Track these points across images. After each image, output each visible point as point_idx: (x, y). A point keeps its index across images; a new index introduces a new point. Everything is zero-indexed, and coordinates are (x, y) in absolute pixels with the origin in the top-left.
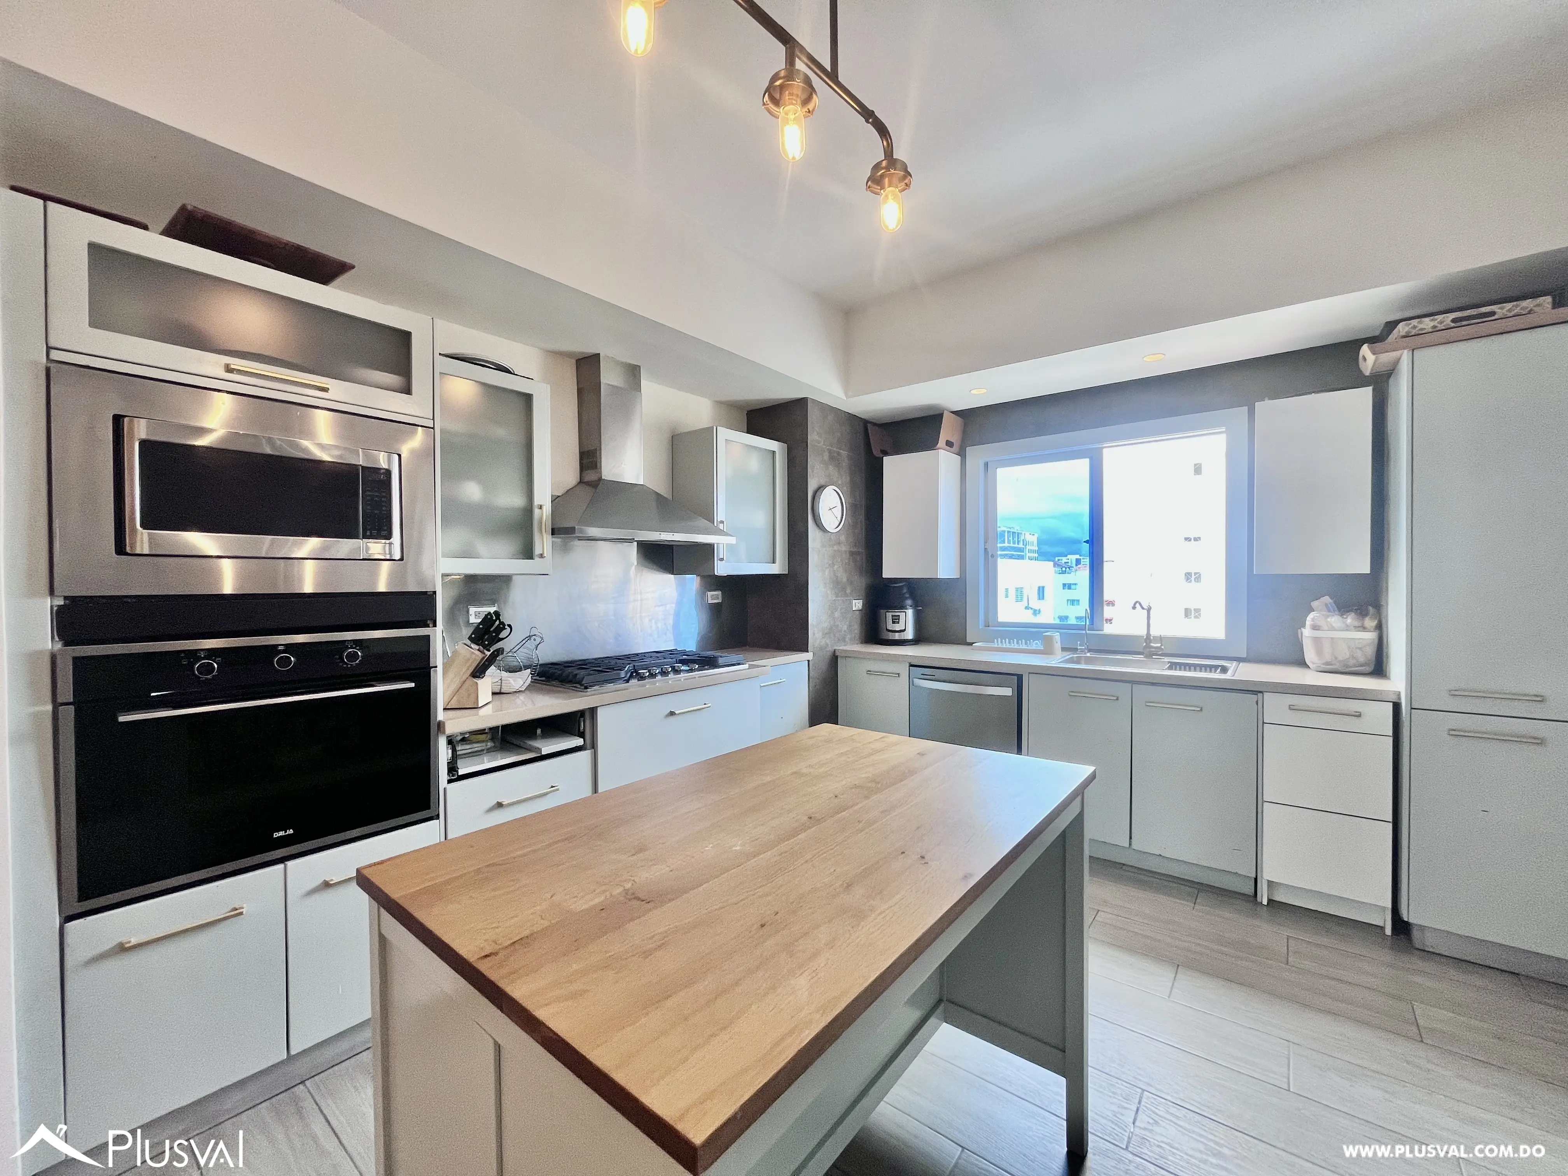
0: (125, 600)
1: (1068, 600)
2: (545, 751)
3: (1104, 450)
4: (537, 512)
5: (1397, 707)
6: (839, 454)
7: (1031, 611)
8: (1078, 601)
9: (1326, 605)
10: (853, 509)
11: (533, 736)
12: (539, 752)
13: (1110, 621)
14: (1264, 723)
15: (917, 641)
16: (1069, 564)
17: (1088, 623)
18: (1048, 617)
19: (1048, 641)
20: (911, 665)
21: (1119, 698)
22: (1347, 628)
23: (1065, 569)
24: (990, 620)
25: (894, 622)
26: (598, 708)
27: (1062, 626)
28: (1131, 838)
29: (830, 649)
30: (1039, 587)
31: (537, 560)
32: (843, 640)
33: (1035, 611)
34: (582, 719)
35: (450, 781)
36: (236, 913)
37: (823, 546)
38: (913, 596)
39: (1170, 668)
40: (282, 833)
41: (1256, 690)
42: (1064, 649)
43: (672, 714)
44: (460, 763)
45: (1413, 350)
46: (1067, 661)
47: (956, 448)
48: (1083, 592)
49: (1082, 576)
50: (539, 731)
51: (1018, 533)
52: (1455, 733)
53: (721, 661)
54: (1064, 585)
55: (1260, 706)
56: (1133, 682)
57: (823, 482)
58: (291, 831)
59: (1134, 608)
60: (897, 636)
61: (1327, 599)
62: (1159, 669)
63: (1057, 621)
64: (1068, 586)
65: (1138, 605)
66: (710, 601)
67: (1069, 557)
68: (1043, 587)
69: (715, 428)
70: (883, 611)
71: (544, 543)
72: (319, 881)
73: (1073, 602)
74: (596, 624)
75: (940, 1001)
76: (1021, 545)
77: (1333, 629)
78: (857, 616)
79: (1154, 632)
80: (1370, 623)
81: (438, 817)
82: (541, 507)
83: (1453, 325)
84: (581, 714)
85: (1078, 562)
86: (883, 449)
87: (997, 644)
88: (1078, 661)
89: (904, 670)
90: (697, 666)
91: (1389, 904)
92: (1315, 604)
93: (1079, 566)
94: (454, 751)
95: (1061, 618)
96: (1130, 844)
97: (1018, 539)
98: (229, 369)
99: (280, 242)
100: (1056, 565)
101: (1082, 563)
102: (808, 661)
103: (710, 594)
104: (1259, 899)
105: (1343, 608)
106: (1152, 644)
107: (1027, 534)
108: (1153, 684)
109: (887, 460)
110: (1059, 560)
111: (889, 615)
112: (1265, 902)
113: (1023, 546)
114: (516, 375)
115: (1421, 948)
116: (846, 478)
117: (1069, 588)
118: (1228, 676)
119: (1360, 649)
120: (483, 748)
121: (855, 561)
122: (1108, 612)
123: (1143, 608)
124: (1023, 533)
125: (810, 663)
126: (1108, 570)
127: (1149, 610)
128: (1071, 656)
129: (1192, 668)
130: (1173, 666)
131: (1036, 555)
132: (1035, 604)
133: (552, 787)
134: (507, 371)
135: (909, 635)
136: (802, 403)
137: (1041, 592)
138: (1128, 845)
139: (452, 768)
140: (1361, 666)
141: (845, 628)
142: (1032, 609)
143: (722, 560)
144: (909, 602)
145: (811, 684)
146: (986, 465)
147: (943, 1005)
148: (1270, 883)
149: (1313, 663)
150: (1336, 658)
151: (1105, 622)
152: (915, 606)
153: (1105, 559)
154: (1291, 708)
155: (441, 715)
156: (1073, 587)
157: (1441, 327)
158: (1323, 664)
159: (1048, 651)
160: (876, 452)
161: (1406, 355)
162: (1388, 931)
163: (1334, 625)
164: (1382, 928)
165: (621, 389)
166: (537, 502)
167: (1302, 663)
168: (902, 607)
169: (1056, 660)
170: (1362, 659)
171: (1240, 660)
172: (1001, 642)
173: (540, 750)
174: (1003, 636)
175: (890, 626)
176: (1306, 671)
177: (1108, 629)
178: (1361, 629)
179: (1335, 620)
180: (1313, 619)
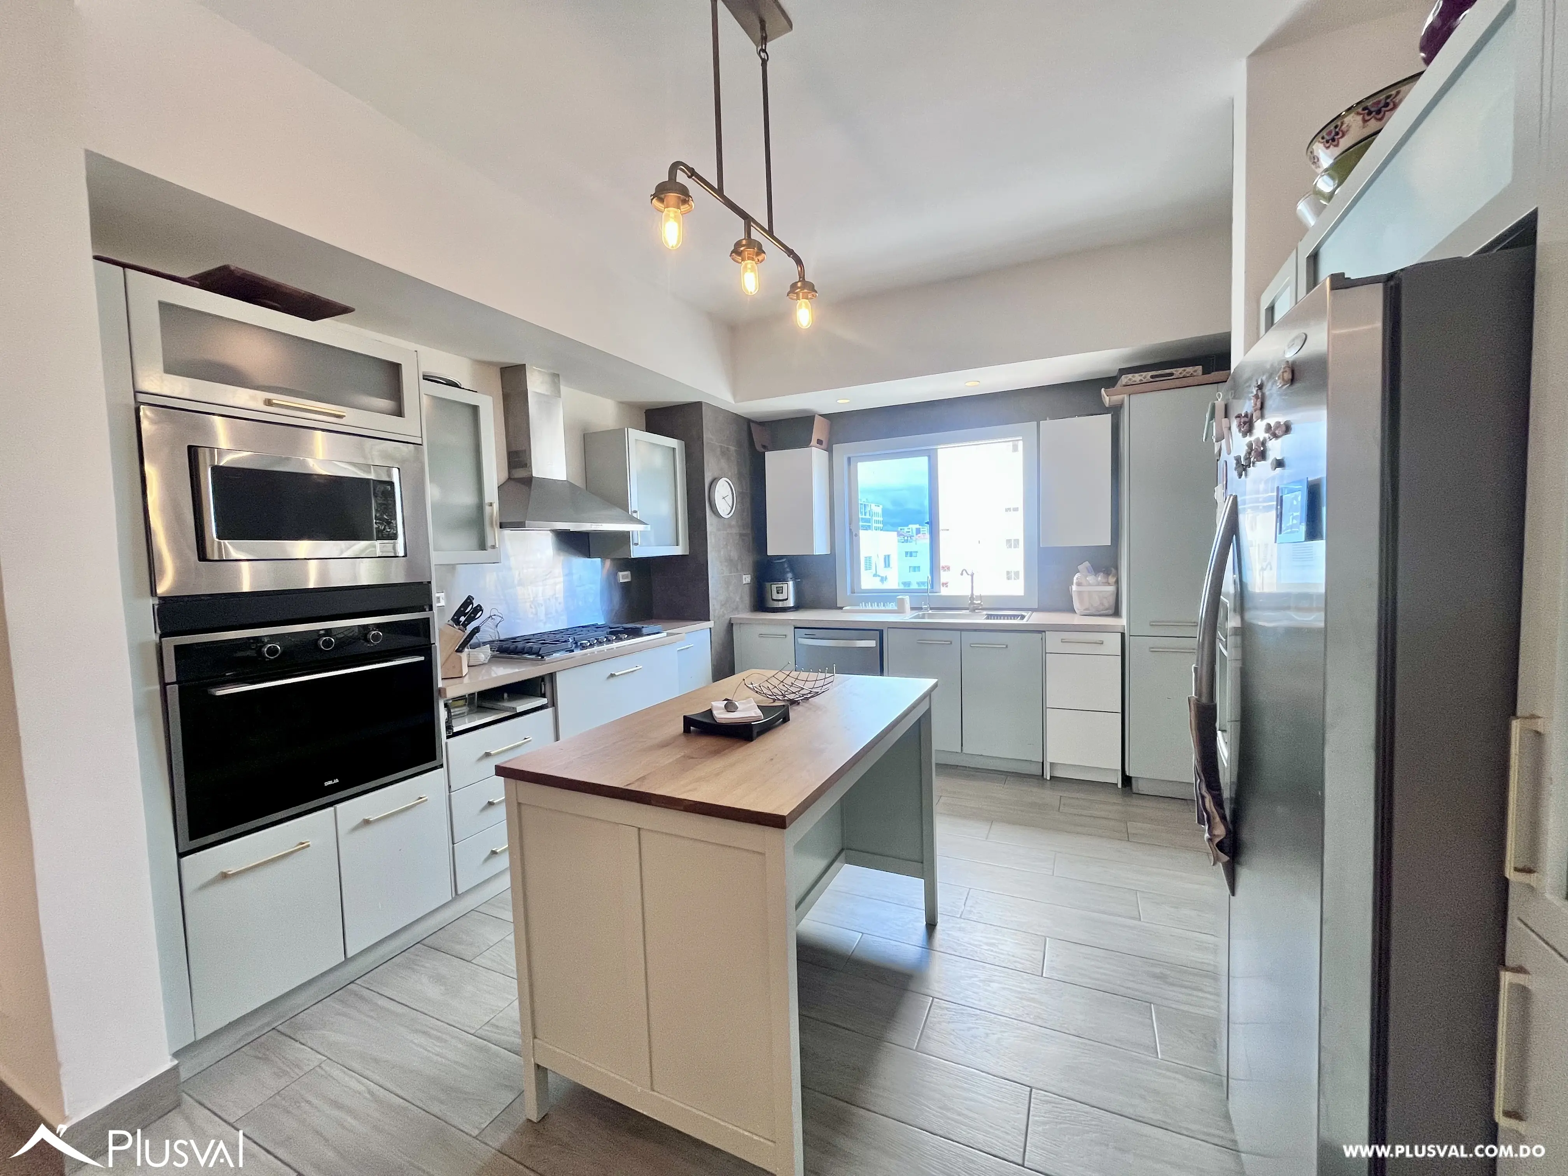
0: (202, 598)
1: (910, 567)
2: (520, 709)
3: (939, 450)
4: (487, 509)
5: (1123, 635)
6: (728, 448)
7: (878, 579)
8: (919, 567)
9: (1087, 568)
10: (740, 496)
11: (502, 699)
12: (514, 710)
13: (945, 584)
14: (1046, 653)
15: (797, 608)
16: (910, 533)
17: (929, 587)
18: (893, 584)
19: (901, 603)
20: (795, 628)
21: (953, 643)
22: (1098, 585)
23: (906, 539)
24: (855, 588)
25: (778, 593)
26: (557, 673)
27: (907, 590)
28: (962, 746)
29: (727, 617)
30: (885, 556)
31: (490, 550)
32: (736, 609)
33: (882, 578)
34: (543, 683)
35: (448, 737)
36: (303, 847)
37: (719, 530)
38: (792, 570)
39: (987, 618)
40: (330, 783)
41: (1040, 630)
42: (912, 609)
43: (612, 675)
44: (454, 722)
45: (1130, 395)
46: (915, 618)
47: (824, 445)
48: (923, 560)
49: (923, 543)
50: (506, 695)
51: (865, 505)
52: (1153, 650)
53: (644, 631)
54: (907, 553)
55: (1043, 641)
56: (961, 630)
57: (716, 475)
58: (337, 781)
59: (962, 574)
60: (780, 605)
61: (1087, 564)
62: (980, 619)
63: (902, 587)
64: (910, 554)
65: (964, 572)
66: (622, 581)
67: (910, 526)
68: (889, 556)
69: (626, 429)
70: (768, 584)
71: (494, 535)
72: (359, 820)
73: (916, 569)
74: (528, 604)
75: (842, 850)
76: (868, 516)
77: (1090, 585)
78: (747, 590)
79: (976, 593)
80: (1112, 580)
81: (442, 766)
82: (491, 505)
83: (1152, 380)
84: (542, 678)
85: (918, 531)
86: (764, 444)
87: (862, 607)
88: (923, 617)
89: (790, 631)
90: (626, 636)
91: (1120, 768)
92: (1080, 567)
93: (919, 535)
94: (449, 712)
95: (904, 584)
96: (962, 750)
97: (865, 510)
98: (269, 402)
99: (300, 293)
100: (899, 535)
101: (921, 532)
102: (710, 628)
103: (621, 574)
104: (1045, 777)
105: (1096, 569)
106: (975, 602)
107: (873, 505)
108: (975, 630)
109: (768, 454)
110: (901, 529)
111: (774, 587)
112: (1048, 778)
113: (870, 517)
114: (463, 388)
115: (1137, 792)
116: (735, 470)
117: (911, 556)
118: (1024, 621)
119: (1106, 598)
120: (464, 711)
121: (743, 540)
122: (944, 576)
123: (968, 574)
124: (869, 504)
125: (712, 630)
126: (943, 536)
127: (972, 575)
128: (917, 614)
129: (1002, 618)
130: (989, 617)
131: (882, 525)
132: (882, 572)
133: (525, 739)
134: (456, 385)
135: (791, 603)
136: (698, 406)
137: (887, 560)
138: (960, 752)
139: (449, 727)
140: (1107, 609)
141: (737, 599)
142: (879, 576)
143: (637, 544)
144: (790, 575)
145: (713, 648)
146: (849, 459)
147: (844, 852)
148: (1052, 764)
149: (1078, 610)
150: (1092, 605)
151: (941, 586)
152: (795, 578)
153: (941, 528)
154: (1063, 641)
155: (440, 684)
156: (914, 554)
157: (1145, 381)
158: (1084, 610)
159: (900, 611)
160: (759, 448)
161: (1126, 397)
162: (1120, 786)
163: (1090, 582)
164: (1117, 784)
165: (547, 396)
166: (487, 500)
167: (1073, 611)
168: (785, 580)
169: (908, 617)
170: (1107, 605)
171: (1033, 610)
172: (865, 606)
173: (514, 709)
174: (866, 600)
175: (775, 596)
176: (1075, 615)
177: (944, 592)
178: (1107, 584)
179: (1091, 579)
180: (1077, 578)
